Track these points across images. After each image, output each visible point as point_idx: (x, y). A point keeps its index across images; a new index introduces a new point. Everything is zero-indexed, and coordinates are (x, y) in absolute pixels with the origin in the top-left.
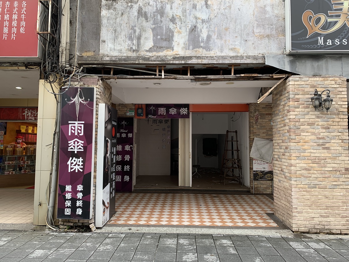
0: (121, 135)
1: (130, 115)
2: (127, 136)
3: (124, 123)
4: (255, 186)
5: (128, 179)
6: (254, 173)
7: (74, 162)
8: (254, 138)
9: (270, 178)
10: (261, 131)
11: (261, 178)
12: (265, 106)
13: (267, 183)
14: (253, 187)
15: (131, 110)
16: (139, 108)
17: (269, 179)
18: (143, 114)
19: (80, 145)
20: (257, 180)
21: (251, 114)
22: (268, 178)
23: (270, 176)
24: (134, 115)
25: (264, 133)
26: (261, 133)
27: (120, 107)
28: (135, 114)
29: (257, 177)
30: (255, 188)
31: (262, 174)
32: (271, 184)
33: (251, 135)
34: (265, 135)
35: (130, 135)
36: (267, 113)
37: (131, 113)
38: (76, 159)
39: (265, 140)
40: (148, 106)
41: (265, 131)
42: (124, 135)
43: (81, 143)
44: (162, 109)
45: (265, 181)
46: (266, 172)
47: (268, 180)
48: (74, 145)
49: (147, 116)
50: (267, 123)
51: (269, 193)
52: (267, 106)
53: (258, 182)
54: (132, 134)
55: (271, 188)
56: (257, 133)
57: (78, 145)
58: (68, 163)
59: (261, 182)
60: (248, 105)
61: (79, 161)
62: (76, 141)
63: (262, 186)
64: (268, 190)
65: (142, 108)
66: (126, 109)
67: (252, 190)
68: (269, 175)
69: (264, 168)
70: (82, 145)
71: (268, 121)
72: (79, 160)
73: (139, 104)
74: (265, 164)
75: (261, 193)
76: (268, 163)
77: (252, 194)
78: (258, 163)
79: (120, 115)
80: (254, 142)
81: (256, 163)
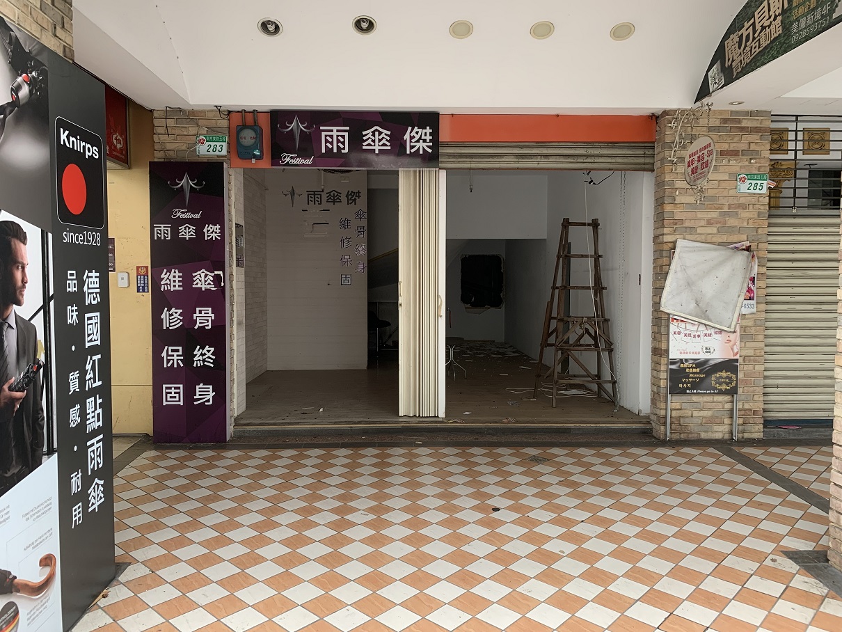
0: (175, 232)
1: (212, 153)
2: (200, 233)
3: (186, 183)
4: (673, 415)
5: (208, 397)
6: (673, 367)
8: (675, 243)
9: (727, 384)
10: (700, 215)
11: (695, 385)
12: (717, 123)
13: (713, 402)
14: (665, 417)
15: (213, 133)
16: (244, 126)
17: (724, 387)
18: (262, 152)
20: (683, 392)
21: (667, 154)
22: (721, 384)
23: (727, 377)
24: (224, 152)
25: (710, 223)
26: (703, 223)
27: (171, 122)
28: (229, 152)
29: (683, 383)
30: (673, 420)
31: (698, 370)
32: (728, 406)
33: (666, 230)
34: (714, 230)
35: (212, 232)
36: (725, 147)
37: (212, 144)
39: (715, 250)
40: (279, 117)
41: (714, 215)
42: (187, 232)
44: (335, 129)
45: (710, 394)
46: (712, 363)
47: (721, 393)
49: (276, 157)
50: (723, 185)
51: (718, 436)
52: (725, 121)
53: (684, 398)
54: (218, 227)
55: (727, 421)
56: (687, 224)
59: (695, 398)
60: (655, 120)
63: (696, 414)
64: (716, 428)
65: (255, 127)
66: (193, 130)
67: (662, 428)
68: (724, 374)
69: (708, 351)
71: (726, 177)
73: (243, 112)
74: (710, 335)
75: (693, 436)
77: (663, 443)
78: (687, 332)
79: (171, 153)
80: (676, 255)
81: (679, 333)
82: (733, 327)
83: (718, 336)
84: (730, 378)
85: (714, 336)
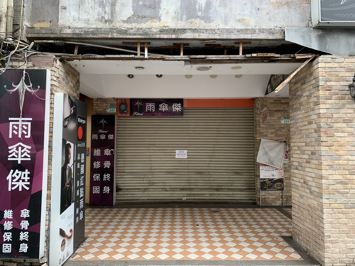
0: (99, 137)
1: (111, 112)
2: (107, 137)
3: (103, 121)
4: (262, 197)
5: (108, 191)
6: (261, 181)
7: (16, 176)
8: (260, 140)
9: (280, 187)
10: (269, 131)
11: (269, 187)
12: (273, 101)
13: (276, 193)
14: (260, 198)
15: (112, 105)
16: (122, 104)
17: (279, 188)
18: (127, 111)
19: (25, 151)
20: (265, 189)
21: (257, 111)
22: (278, 187)
23: (280, 185)
24: (115, 112)
25: (272, 133)
26: (270, 133)
27: (98, 102)
28: (117, 111)
29: (265, 187)
30: (262, 199)
31: (270, 182)
32: (281, 194)
33: (257, 136)
34: (274, 136)
35: (111, 137)
36: (276, 109)
37: (112, 109)
38: (20, 172)
39: (274, 142)
40: (133, 101)
41: (273, 131)
42: (103, 137)
43: (27, 149)
44: (150, 104)
45: (274, 190)
46: (275, 179)
47: (278, 190)
48: (17, 152)
49: (131, 113)
50: (276, 121)
51: (278, 205)
52: (276, 100)
53: (266, 192)
54: (113, 135)
55: (281, 199)
56: (264, 134)
57: (23, 151)
58: (7, 178)
59: (270, 192)
60: (253, 100)
61: (25, 175)
62: (20, 146)
63: (270, 197)
64: (277, 202)
65: (125, 104)
66: (105, 105)
67: (259, 202)
68: (279, 183)
69: (273, 175)
70: (29, 152)
71: (277, 118)
72: (23, 173)
73: (122, 99)
74: (273, 170)
75: (270, 205)
76: (277, 169)
77: (259, 207)
78: (266, 169)
79: (98, 112)
80: (261, 144)
81: (263, 170)
82: (281, 167)
83: (276, 171)
84: (281, 185)
85: (275, 171)
